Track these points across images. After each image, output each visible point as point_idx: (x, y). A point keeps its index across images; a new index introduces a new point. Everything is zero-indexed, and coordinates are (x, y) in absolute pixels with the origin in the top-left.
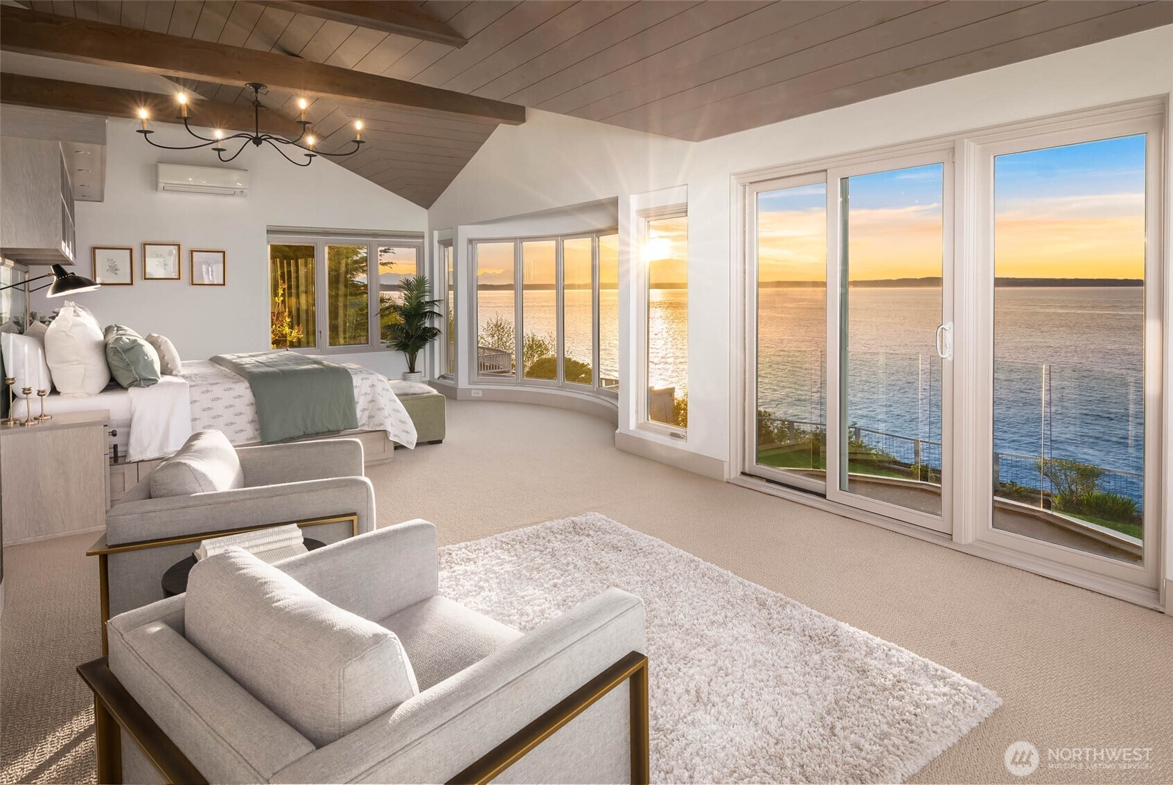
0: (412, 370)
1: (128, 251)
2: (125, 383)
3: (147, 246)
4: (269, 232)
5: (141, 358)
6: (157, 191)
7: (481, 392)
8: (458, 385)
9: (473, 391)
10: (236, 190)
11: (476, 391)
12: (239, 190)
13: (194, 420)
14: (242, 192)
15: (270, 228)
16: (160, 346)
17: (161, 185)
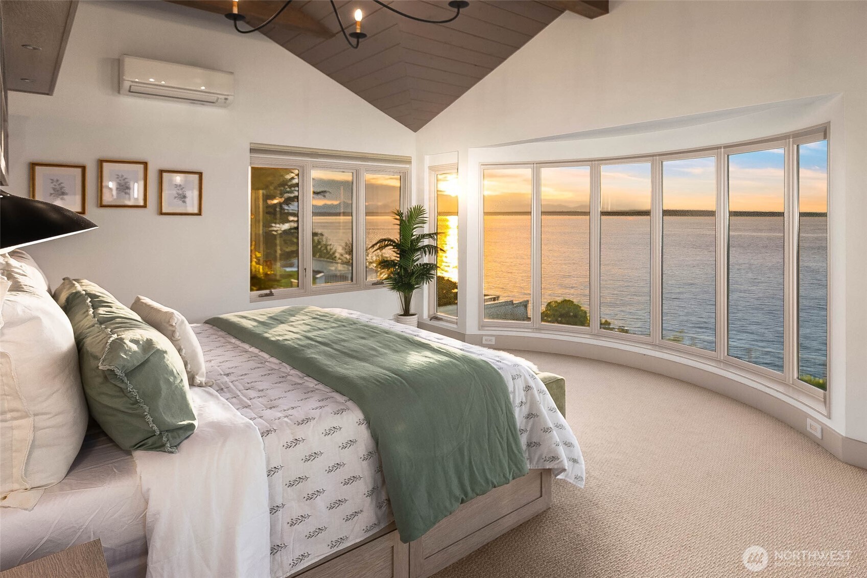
0: (407, 312)
1: (79, 170)
2: (126, 443)
3: (105, 164)
4: (252, 150)
5: (162, 383)
6: (119, 92)
7: (494, 339)
8: (465, 330)
9: (484, 338)
10: (219, 96)
11: (487, 337)
12: (223, 97)
13: (274, 510)
14: (226, 99)
15: (254, 146)
16: (174, 332)
17: (126, 84)
